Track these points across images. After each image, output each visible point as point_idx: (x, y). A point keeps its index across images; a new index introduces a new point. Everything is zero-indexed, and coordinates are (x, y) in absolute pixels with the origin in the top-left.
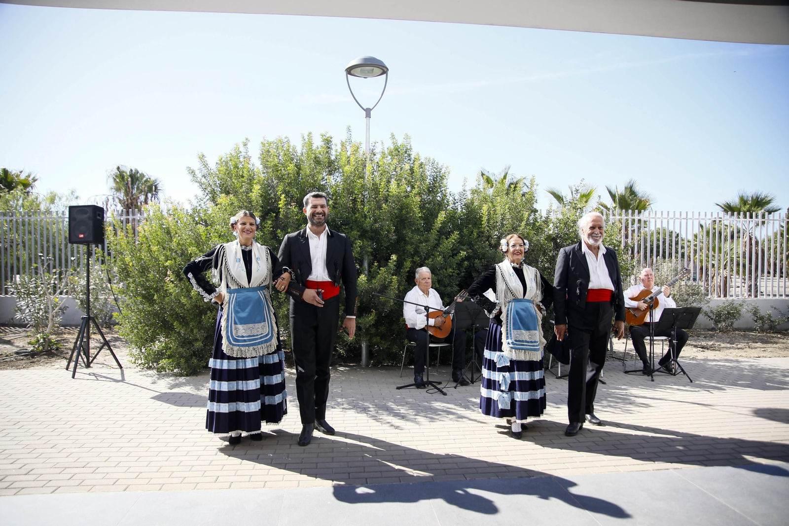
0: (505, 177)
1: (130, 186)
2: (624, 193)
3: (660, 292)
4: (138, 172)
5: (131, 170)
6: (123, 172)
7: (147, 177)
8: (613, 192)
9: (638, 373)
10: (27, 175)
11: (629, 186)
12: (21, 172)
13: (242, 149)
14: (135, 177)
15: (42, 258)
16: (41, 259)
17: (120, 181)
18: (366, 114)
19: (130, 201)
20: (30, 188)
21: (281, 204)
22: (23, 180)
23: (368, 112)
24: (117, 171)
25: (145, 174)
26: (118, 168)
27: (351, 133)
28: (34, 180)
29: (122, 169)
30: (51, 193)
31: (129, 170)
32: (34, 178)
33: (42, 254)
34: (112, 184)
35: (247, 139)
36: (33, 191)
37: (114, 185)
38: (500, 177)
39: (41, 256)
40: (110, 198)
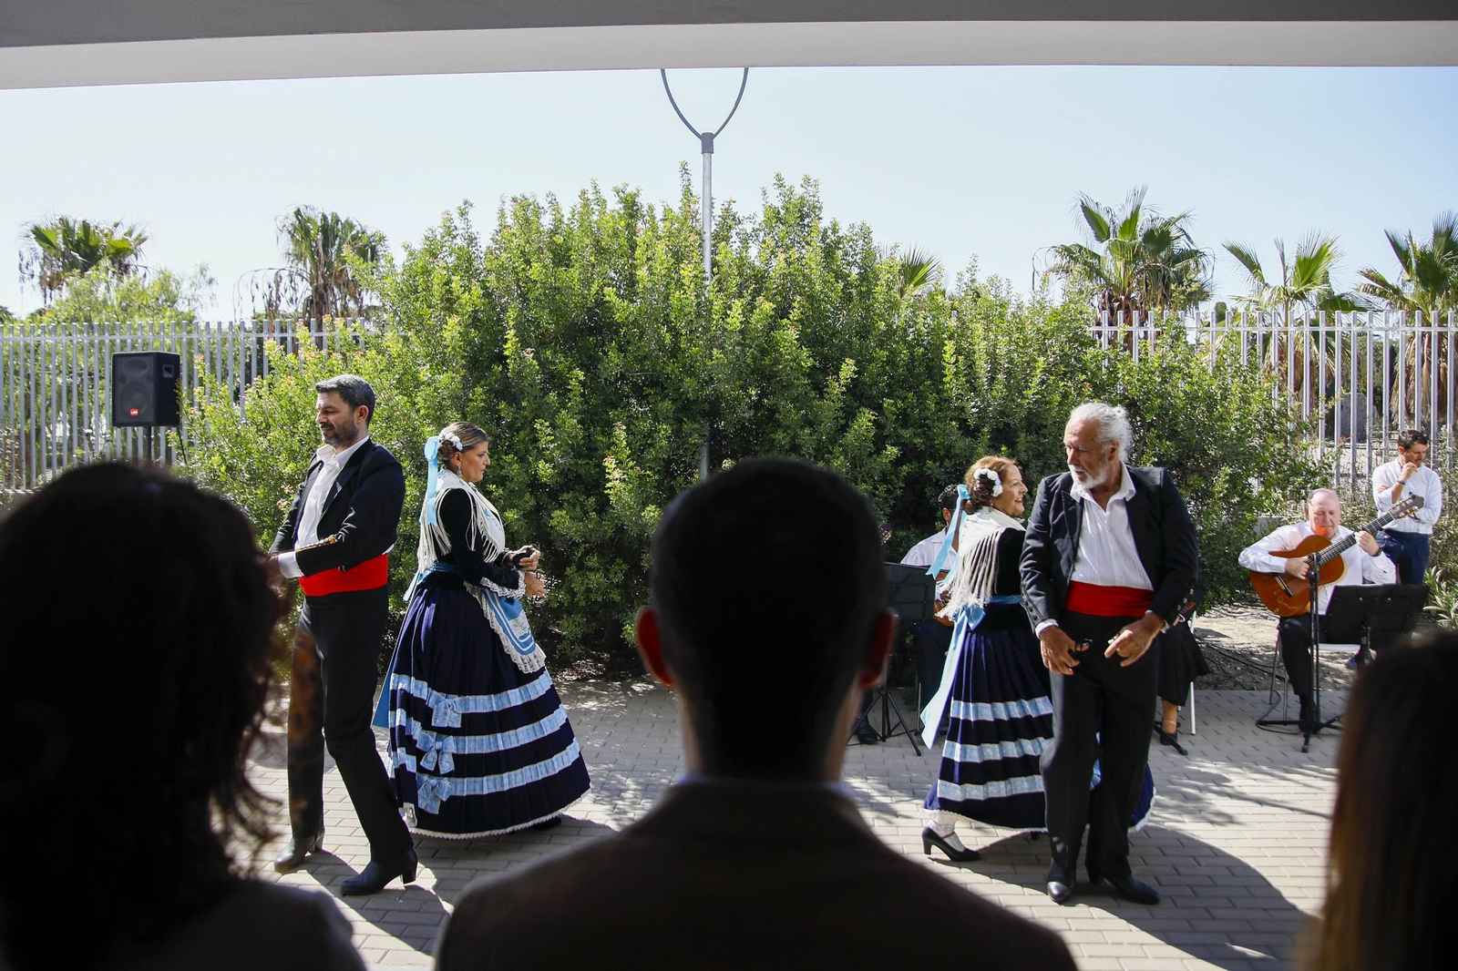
0: (1135, 215)
1: (321, 250)
2: (1429, 248)
3: (1350, 541)
4: (338, 221)
5: (325, 218)
6: (309, 220)
7: (358, 228)
8: (1403, 245)
9: (1289, 727)
10: (126, 230)
11: (1444, 230)
12: (116, 225)
13: (458, 222)
14: (330, 231)
15: (92, 438)
16: (89, 439)
17: (302, 238)
18: (703, 145)
19: (321, 281)
20: (133, 256)
21: (509, 349)
22: (119, 241)
23: (707, 142)
24: (295, 219)
25: (355, 223)
26: (298, 213)
27: (691, 177)
28: (141, 240)
29: (306, 213)
30: (162, 272)
31: (320, 217)
32: (140, 235)
33: (90, 431)
34: (287, 244)
35: (466, 203)
36: (140, 262)
37: (291, 247)
38: (1122, 216)
39: (88, 435)
40: (284, 274)
